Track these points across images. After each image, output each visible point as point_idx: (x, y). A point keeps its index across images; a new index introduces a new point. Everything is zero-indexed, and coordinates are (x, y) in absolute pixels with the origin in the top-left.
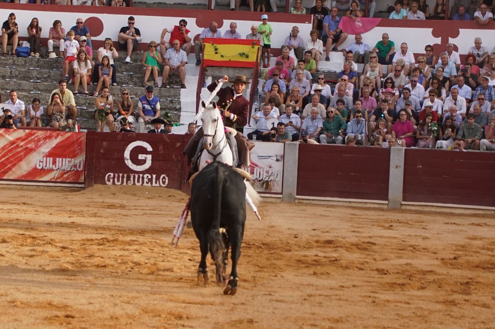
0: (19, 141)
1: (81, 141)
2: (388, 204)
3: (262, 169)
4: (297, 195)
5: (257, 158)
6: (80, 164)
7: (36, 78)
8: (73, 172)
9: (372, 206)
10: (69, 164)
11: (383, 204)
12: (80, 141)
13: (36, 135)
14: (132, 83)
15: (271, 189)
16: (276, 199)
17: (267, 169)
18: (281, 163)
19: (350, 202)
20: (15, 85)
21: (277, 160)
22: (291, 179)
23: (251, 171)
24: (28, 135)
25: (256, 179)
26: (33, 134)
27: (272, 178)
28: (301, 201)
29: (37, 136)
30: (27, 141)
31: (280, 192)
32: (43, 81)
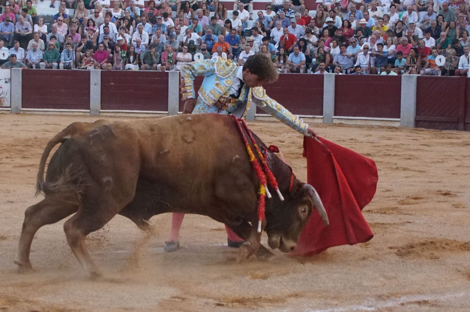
2: (90, 112)
4: (22, 107)
9: (78, 114)
11: (86, 112)
15: (2, 104)
16: (6, 111)
18: (9, 84)
19: (62, 112)
21: (6, 82)
27: (2, 96)
28: (25, 112)
31: (9, 105)
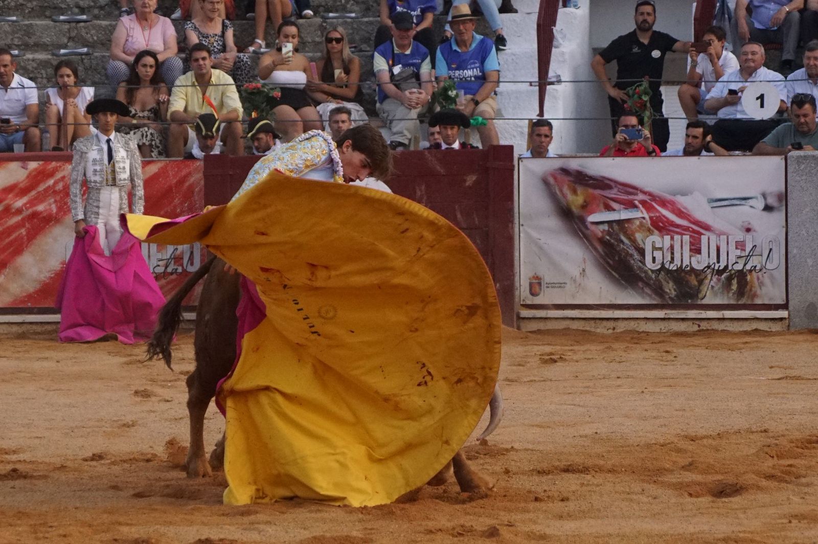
0: (10, 196)
1: (191, 187)
3: (724, 238)
5: (707, 207)
6: (192, 253)
7: (76, 10)
8: (174, 277)
10: (160, 256)
12: (187, 184)
13: (59, 175)
14: (356, 8)
15: (755, 295)
16: (770, 324)
17: (740, 236)
18: (778, 217)
20: (14, 32)
21: (768, 208)
22: (810, 262)
23: (691, 244)
24: (36, 176)
25: (708, 267)
26: (51, 174)
27: (754, 262)
29: (64, 177)
30: (33, 193)
31: (780, 301)
32: (97, 17)
